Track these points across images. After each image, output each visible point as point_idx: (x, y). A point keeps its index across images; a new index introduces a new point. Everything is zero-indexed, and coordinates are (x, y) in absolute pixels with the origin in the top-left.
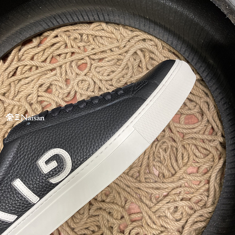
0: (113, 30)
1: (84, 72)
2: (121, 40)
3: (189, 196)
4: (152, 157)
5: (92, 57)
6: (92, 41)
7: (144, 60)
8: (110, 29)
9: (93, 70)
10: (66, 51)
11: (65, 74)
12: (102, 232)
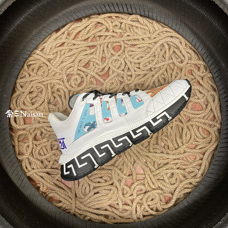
0: (147, 24)
1: (118, 53)
2: (152, 32)
3: (184, 167)
4: (161, 132)
5: (125, 42)
6: (128, 30)
7: (168, 52)
9: (127, 53)
10: (106, 34)
11: (102, 53)
12: (112, 182)
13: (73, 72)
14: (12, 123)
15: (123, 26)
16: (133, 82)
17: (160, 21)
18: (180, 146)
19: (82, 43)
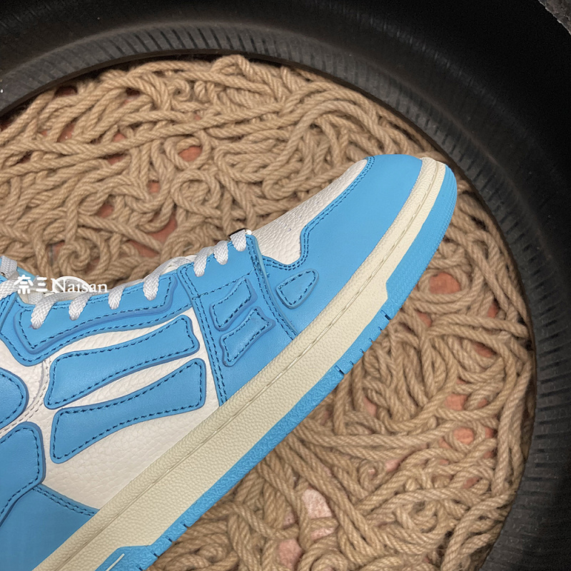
0: (265, 76)
1: (195, 162)
2: (284, 99)
3: (449, 470)
4: (359, 369)
5: (211, 131)
6: (215, 100)
7: (336, 144)
8: (260, 73)
9: (220, 159)
10: (153, 116)
11: (146, 169)
12: (236, 559)
13: (64, 233)
15: (199, 88)
17: (301, 61)
18: (421, 404)
19: (83, 149)
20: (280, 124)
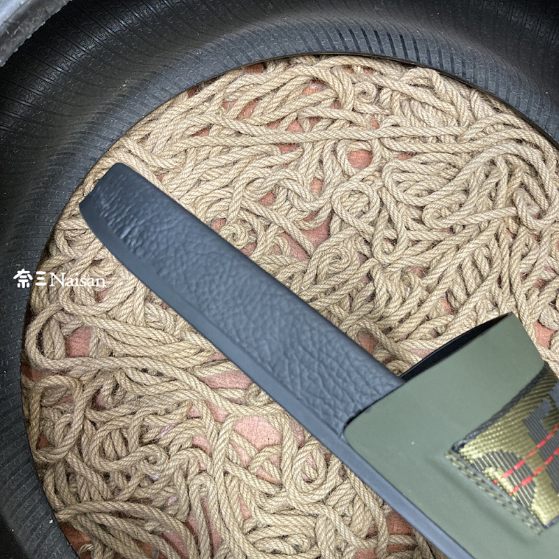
1: (361, 173)
2: (467, 123)
5: (385, 141)
6: (397, 110)
8: (450, 93)
9: (388, 176)
10: (334, 114)
11: (314, 168)
12: (317, 554)
13: (227, 213)
14: (28, 349)
15: (385, 95)
16: (400, 259)
17: (497, 93)
19: (260, 132)
20: (457, 150)
